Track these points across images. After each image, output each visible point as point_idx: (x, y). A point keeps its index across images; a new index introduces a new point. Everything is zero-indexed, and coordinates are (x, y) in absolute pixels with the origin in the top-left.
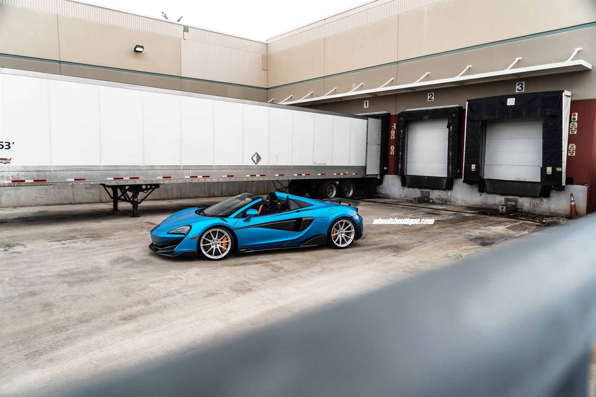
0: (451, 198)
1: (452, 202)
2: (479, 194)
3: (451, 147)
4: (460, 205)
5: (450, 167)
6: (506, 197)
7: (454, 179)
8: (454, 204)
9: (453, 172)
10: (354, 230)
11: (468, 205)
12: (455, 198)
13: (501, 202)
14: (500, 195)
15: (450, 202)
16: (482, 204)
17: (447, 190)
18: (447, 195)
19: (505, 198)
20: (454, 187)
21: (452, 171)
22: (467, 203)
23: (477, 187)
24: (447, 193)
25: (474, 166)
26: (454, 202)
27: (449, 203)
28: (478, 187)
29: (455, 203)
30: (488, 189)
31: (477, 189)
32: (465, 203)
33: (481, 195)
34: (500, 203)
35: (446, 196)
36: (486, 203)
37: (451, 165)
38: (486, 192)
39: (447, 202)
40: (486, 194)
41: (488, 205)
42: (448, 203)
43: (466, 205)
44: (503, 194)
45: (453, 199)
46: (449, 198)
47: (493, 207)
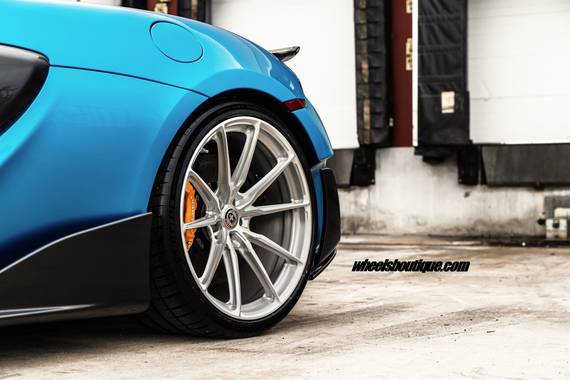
0: (371, 212)
1: (374, 227)
2: (461, 191)
3: (364, 43)
4: (402, 232)
5: (367, 109)
6: (547, 193)
7: (378, 152)
8: (383, 232)
9: (378, 125)
10: (307, 200)
11: (428, 232)
12: (382, 212)
13: (535, 211)
14: (529, 190)
15: (368, 225)
16: (472, 222)
17: (354, 189)
18: (356, 203)
19: (546, 199)
20: (379, 176)
21: (372, 122)
22: (425, 224)
23: (452, 171)
24: (357, 196)
25: (449, 98)
26: (380, 225)
27: (365, 231)
28: (456, 170)
29: (384, 227)
30: (490, 173)
31: (455, 175)
32: (418, 224)
33: (467, 195)
34: (532, 215)
35: (353, 207)
36: (486, 219)
37: (367, 102)
38: (484, 182)
39: (358, 226)
40: (484, 190)
41: (493, 225)
42: (361, 230)
43: (422, 229)
44: (538, 187)
45: (376, 217)
46: (364, 215)
47: (508, 230)
